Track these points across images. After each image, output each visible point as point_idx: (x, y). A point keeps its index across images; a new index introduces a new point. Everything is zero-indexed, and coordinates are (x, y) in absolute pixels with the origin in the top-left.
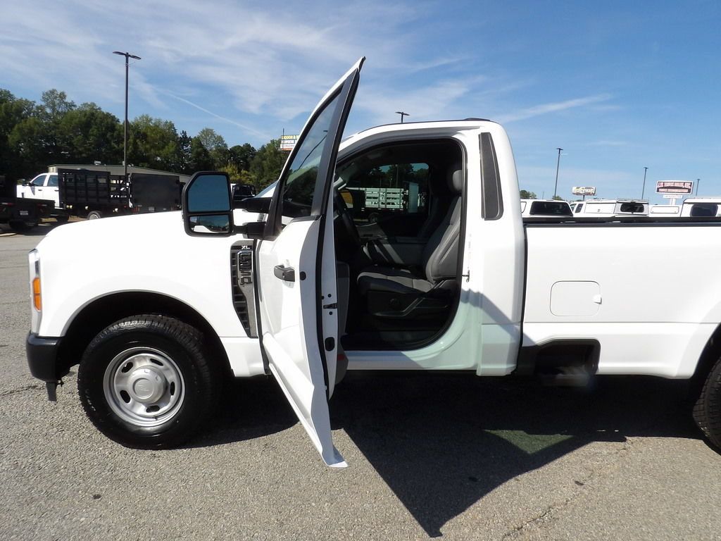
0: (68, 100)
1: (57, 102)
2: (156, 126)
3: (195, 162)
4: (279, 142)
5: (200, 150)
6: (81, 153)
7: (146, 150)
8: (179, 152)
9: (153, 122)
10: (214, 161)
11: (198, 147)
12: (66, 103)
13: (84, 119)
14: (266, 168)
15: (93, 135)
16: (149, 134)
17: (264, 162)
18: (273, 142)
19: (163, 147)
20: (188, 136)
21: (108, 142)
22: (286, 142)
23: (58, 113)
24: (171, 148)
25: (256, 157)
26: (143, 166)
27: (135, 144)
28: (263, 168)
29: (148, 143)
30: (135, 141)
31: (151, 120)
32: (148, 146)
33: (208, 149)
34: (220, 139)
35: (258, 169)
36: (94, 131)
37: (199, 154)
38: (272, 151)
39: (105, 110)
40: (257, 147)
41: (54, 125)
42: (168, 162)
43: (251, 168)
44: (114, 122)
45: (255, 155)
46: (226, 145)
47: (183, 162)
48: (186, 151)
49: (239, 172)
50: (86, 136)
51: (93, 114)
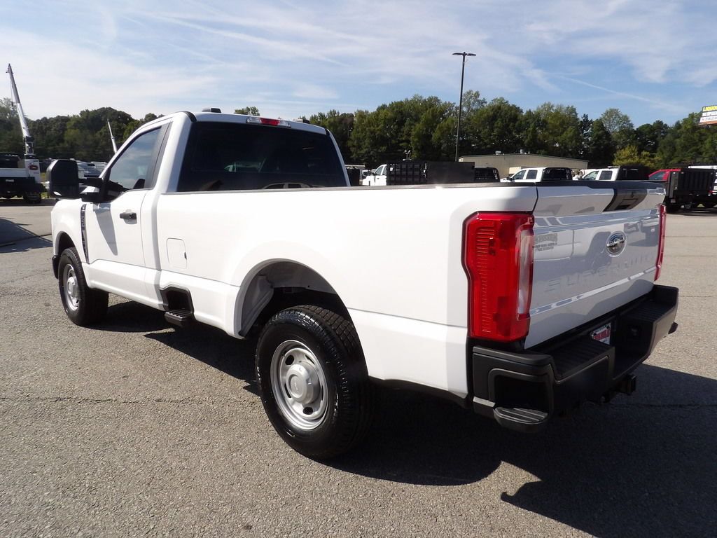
0: (481, 98)
1: (472, 101)
2: (557, 112)
3: (594, 145)
4: (700, 115)
5: (600, 132)
6: (486, 144)
7: (545, 137)
8: (577, 137)
9: (555, 108)
10: (616, 143)
11: (598, 130)
12: (478, 101)
13: (491, 113)
14: (679, 148)
15: (497, 127)
16: (549, 121)
17: (678, 140)
18: (692, 116)
19: (562, 133)
20: (589, 119)
21: (510, 132)
22: (709, 114)
23: (472, 111)
24: (569, 132)
25: (669, 135)
26: (539, 153)
28: (674, 147)
29: (547, 130)
30: (534, 129)
31: (552, 106)
32: (546, 133)
33: (611, 130)
34: (626, 119)
35: (668, 148)
36: (499, 123)
37: (599, 137)
38: (689, 127)
39: (511, 103)
41: (467, 121)
42: (565, 148)
43: (658, 149)
44: (518, 113)
45: (666, 133)
46: (631, 125)
47: (582, 146)
48: (585, 135)
49: (639, 154)
50: (492, 130)
51: (499, 108)
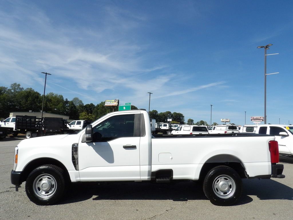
0: (21, 87)
1: (16, 88)
2: (56, 97)
3: (70, 110)
4: (105, 103)
5: (72, 106)
6: (24, 107)
7: (51, 106)
8: (64, 107)
9: (54, 95)
10: (78, 110)
11: (72, 105)
12: (20, 88)
13: (26, 94)
14: (99, 113)
15: (29, 100)
16: (52, 100)
17: (98, 110)
18: (102, 103)
19: (58, 105)
20: (68, 100)
21: (35, 103)
22: (107, 103)
23: (16, 92)
24: (61, 105)
25: (95, 108)
26: (49, 112)
27: (46, 103)
28: (98, 113)
29: (52, 103)
30: (46, 102)
31: (54, 94)
32: (51, 104)
33: (76, 105)
34: (81, 101)
35: (96, 113)
36: (30, 98)
37: (72, 107)
38: (101, 106)
39: (35, 91)
40: (96, 105)
41: (14, 96)
42: (59, 111)
43: (93, 113)
44: (39, 95)
45: (95, 107)
46: (83, 104)
47: (65, 110)
48: (67, 106)
49: (88, 115)
50: (27, 101)
51: (30, 92)
